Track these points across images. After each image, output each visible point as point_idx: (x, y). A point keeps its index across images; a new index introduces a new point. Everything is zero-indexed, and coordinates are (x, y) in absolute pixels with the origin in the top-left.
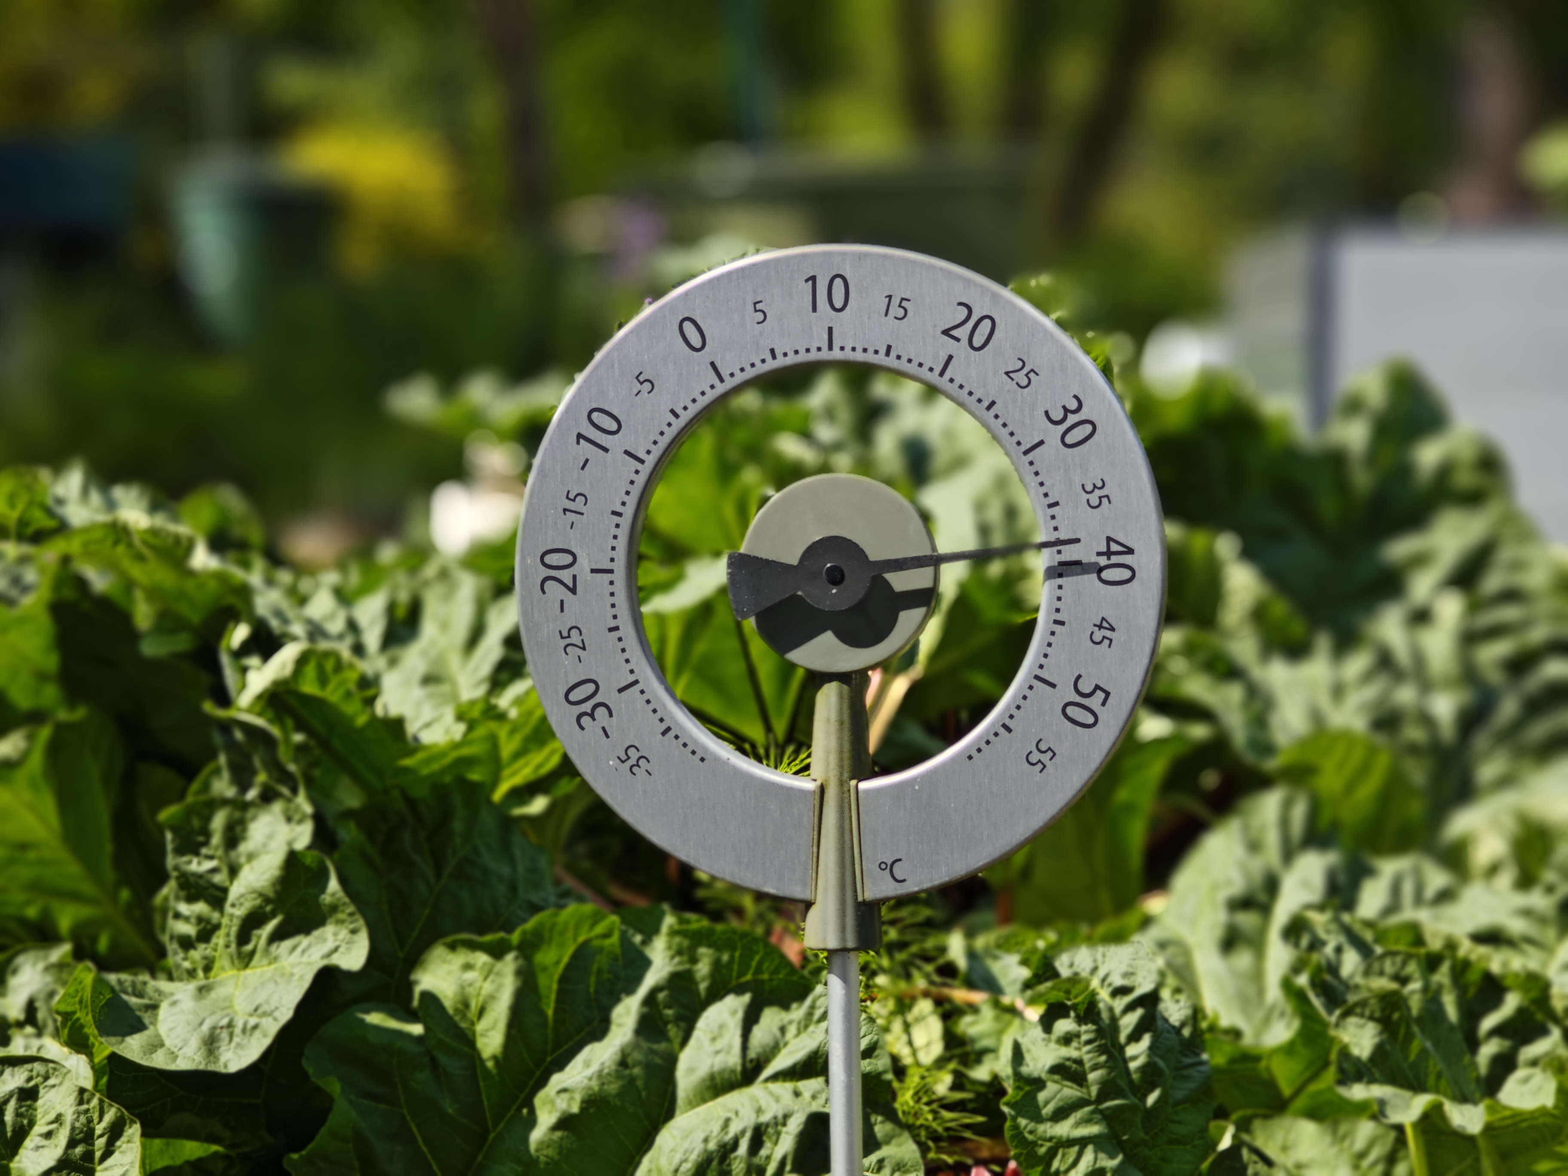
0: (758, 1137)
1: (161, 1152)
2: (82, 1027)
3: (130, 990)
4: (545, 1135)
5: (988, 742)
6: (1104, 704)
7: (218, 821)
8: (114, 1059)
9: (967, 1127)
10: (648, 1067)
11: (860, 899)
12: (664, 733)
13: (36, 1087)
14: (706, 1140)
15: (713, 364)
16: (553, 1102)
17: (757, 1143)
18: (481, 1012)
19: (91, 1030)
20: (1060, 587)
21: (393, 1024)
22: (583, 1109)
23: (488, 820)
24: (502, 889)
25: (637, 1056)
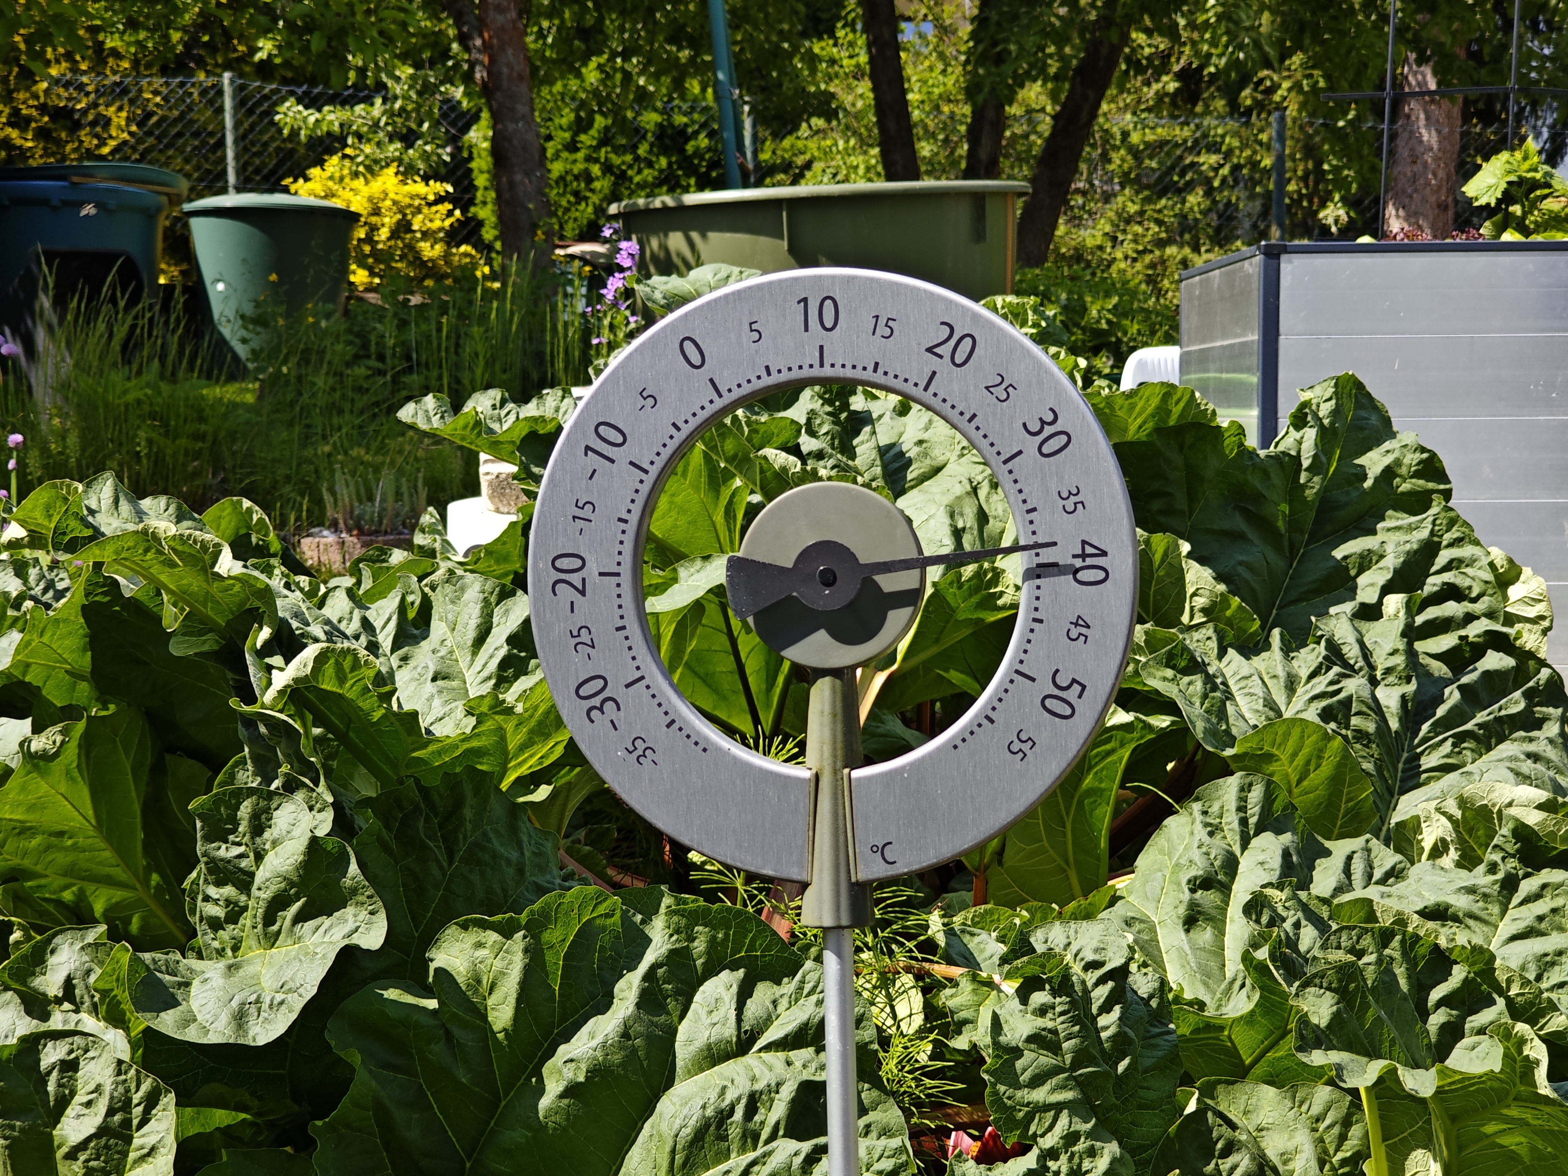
0: (753, 1103)
1: (193, 1120)
2: (119, 1003)
3: (164, 968)
4: (553, 1102)
5: (972, 733)
6: (1080, 697)
7: (245, 810)
8: (149, 1032)
9: (947, 1093)
10: (649, 1038)
11: (853, 880)
12: (668, 726)
13: (77, 1058)
14: (704, 1107)
15: (711, 381)
16: (560, 1072)
17: (751, 1109)
18: (492, 989)
19: (127, 1006)
20: (1038, 587)
21: (410, 999)
22: (587, 1078)
23: (497, 808)
24: (510, 872)
25: (638, 1028)
